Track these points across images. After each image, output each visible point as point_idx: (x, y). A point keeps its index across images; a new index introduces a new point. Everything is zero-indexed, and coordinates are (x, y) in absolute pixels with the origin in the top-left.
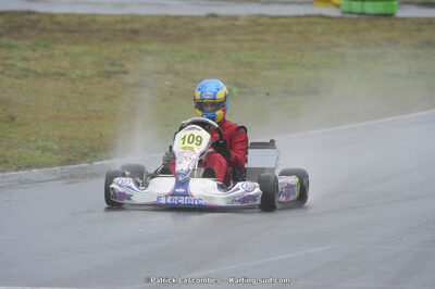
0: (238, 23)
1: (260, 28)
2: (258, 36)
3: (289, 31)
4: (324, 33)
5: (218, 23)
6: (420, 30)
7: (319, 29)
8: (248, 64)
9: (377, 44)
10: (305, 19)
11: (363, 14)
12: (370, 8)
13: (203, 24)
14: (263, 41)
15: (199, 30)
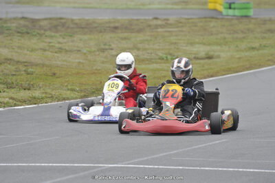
0: (169, 22)
1: (180, 25)
2: (180, 29)
3: (196, 26)
4: (214, 27)
5: (159, 22)
6: (264, 24)
7: (212, 24)
8: (176, 43)
9: (242, 32)
10: (204, 20)
11: (234, 16)
12: (237, 13)
13: (151, 23)
14: (182, 31)
15: (150, 26)
